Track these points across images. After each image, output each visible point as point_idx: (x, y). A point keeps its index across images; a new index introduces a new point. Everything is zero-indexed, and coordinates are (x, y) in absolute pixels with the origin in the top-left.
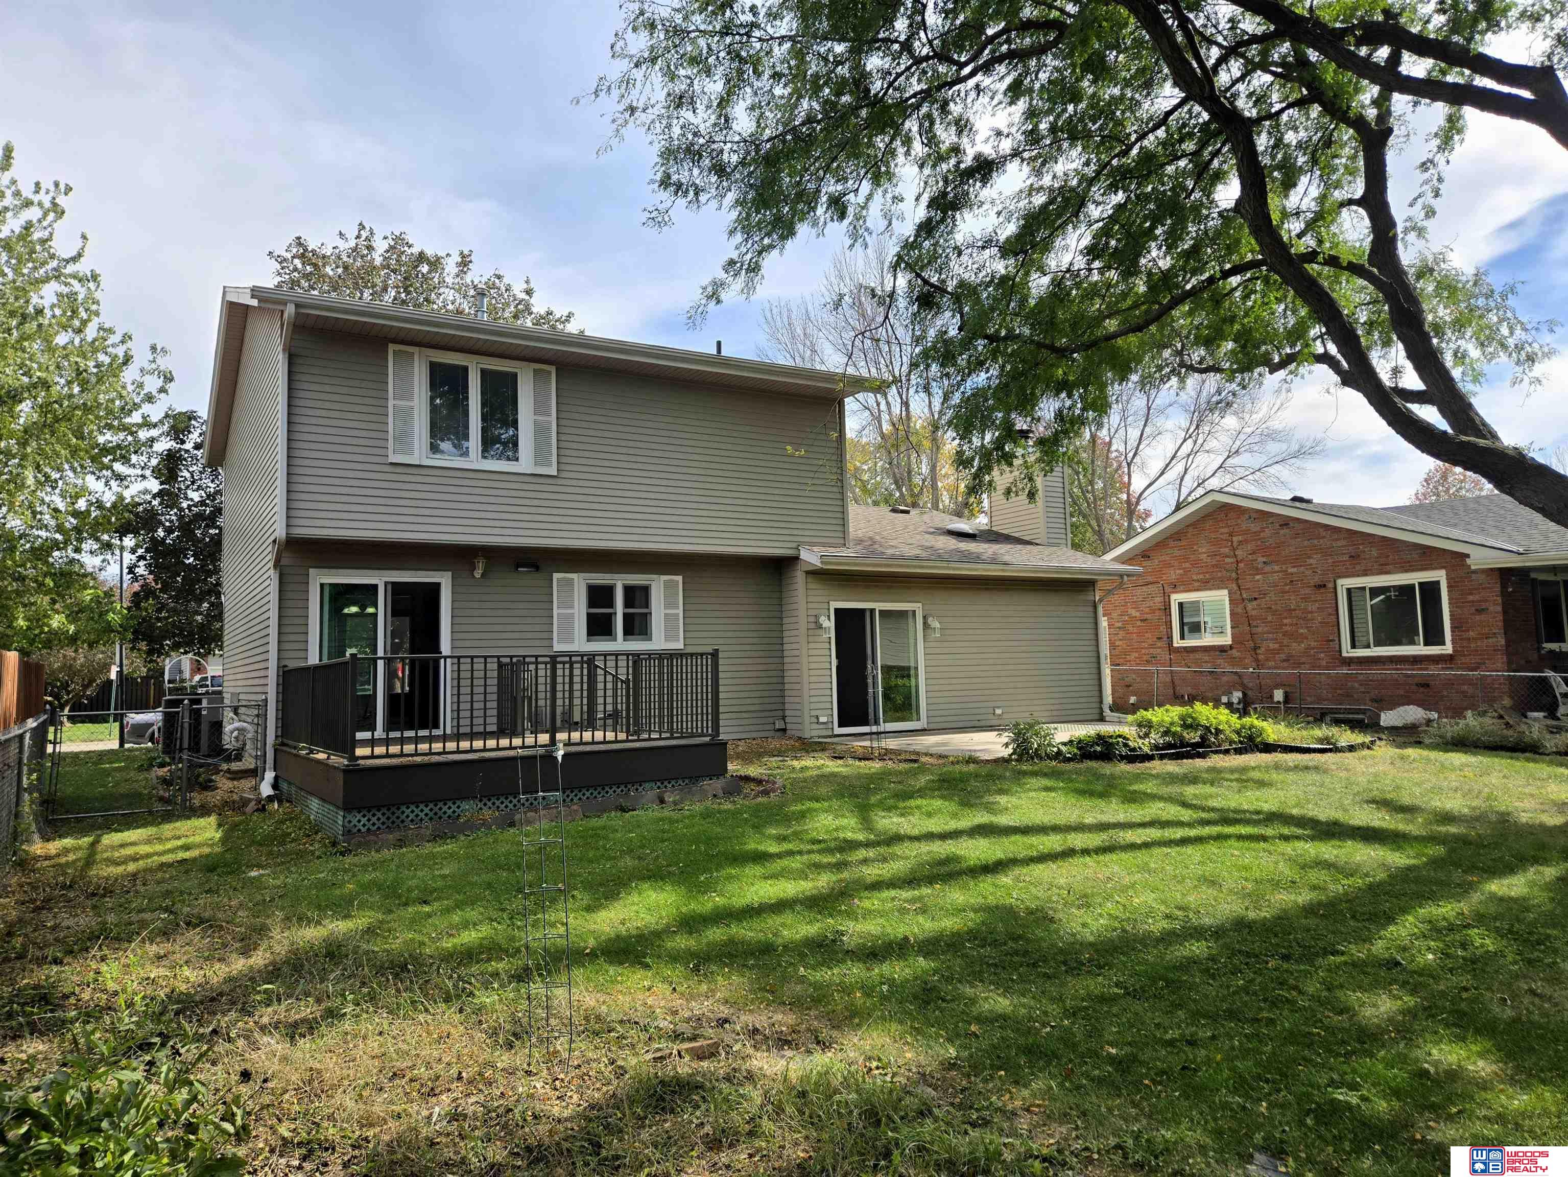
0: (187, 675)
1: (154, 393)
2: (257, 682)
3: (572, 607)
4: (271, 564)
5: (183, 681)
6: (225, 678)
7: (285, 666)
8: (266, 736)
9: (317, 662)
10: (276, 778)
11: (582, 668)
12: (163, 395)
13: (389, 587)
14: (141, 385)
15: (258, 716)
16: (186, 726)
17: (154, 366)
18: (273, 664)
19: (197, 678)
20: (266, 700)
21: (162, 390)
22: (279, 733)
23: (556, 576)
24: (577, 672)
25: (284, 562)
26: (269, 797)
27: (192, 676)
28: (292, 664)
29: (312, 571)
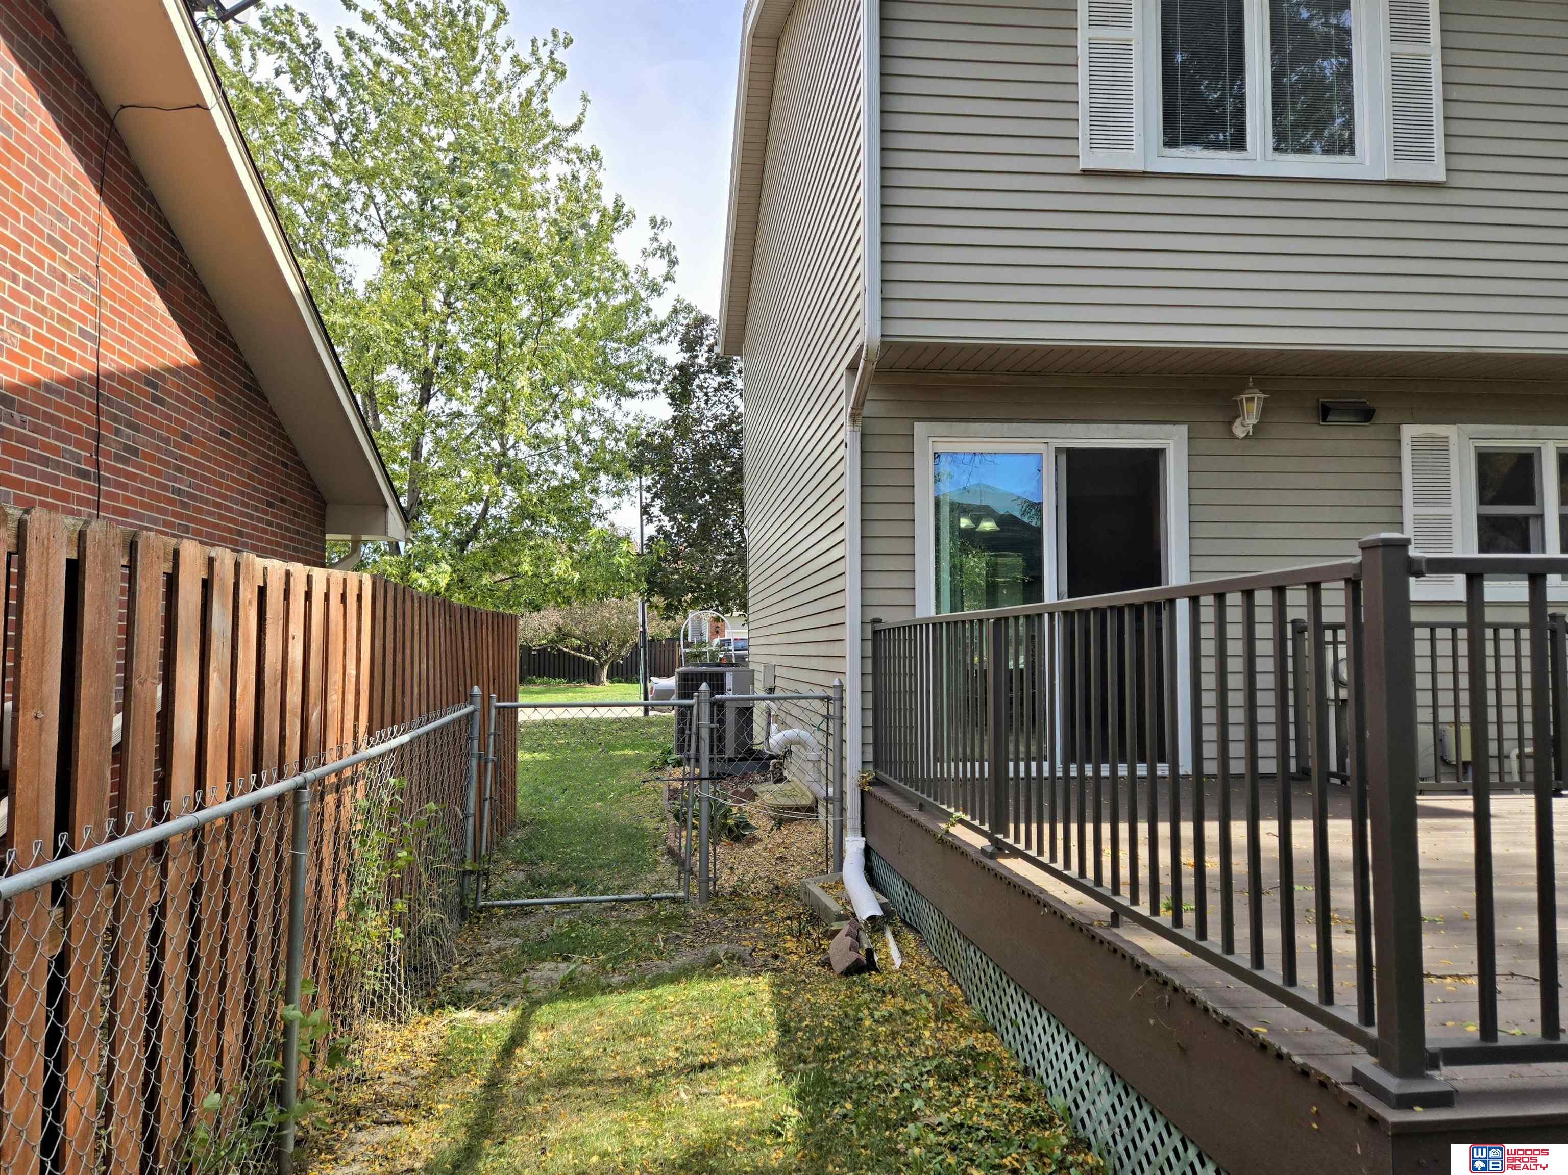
0: (707, 638)
1: (660, 280)
2: (823, 649)
3: (1447, 501)
4: (844, 418)
5: (702, 644)
6: (752, 642)
7: (879, 621)
8: (842, 759)
9: (932, 613)
10: (868, 851)
11: (1454, 639)
12: (668, 284)
13: (1063, 459)
14: (645, 272)
15: (827, 718)
16: (705, 733)
17: (656, 245)
18: (852, 616)
19: (717, 641)
20: (841, 688)
21: (668, 278)
22: (870, 757)
23: (1409, 432)
24: (1444, 648)
25: (867, 411)
26: (872, 918)
27: (711, 639)
28: (891, 618)
29: (920, 428)
